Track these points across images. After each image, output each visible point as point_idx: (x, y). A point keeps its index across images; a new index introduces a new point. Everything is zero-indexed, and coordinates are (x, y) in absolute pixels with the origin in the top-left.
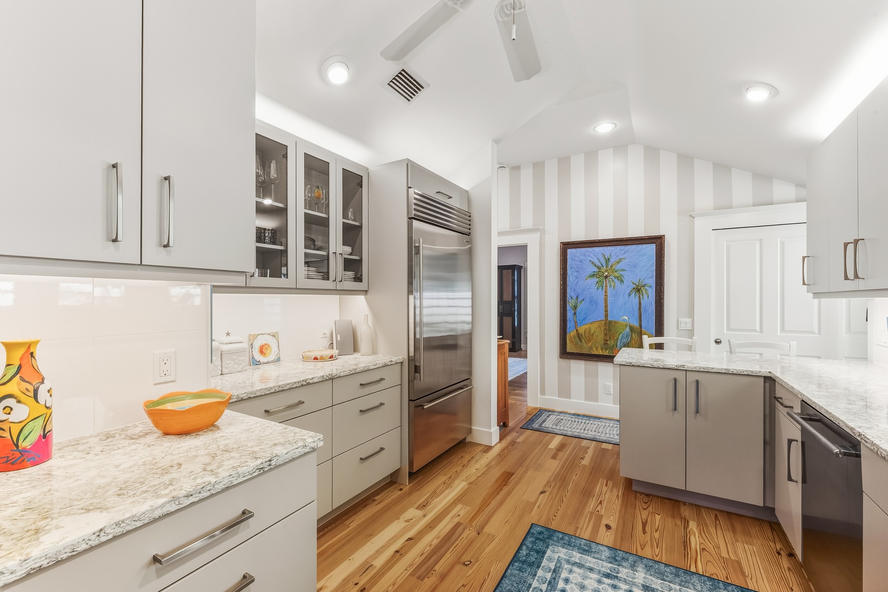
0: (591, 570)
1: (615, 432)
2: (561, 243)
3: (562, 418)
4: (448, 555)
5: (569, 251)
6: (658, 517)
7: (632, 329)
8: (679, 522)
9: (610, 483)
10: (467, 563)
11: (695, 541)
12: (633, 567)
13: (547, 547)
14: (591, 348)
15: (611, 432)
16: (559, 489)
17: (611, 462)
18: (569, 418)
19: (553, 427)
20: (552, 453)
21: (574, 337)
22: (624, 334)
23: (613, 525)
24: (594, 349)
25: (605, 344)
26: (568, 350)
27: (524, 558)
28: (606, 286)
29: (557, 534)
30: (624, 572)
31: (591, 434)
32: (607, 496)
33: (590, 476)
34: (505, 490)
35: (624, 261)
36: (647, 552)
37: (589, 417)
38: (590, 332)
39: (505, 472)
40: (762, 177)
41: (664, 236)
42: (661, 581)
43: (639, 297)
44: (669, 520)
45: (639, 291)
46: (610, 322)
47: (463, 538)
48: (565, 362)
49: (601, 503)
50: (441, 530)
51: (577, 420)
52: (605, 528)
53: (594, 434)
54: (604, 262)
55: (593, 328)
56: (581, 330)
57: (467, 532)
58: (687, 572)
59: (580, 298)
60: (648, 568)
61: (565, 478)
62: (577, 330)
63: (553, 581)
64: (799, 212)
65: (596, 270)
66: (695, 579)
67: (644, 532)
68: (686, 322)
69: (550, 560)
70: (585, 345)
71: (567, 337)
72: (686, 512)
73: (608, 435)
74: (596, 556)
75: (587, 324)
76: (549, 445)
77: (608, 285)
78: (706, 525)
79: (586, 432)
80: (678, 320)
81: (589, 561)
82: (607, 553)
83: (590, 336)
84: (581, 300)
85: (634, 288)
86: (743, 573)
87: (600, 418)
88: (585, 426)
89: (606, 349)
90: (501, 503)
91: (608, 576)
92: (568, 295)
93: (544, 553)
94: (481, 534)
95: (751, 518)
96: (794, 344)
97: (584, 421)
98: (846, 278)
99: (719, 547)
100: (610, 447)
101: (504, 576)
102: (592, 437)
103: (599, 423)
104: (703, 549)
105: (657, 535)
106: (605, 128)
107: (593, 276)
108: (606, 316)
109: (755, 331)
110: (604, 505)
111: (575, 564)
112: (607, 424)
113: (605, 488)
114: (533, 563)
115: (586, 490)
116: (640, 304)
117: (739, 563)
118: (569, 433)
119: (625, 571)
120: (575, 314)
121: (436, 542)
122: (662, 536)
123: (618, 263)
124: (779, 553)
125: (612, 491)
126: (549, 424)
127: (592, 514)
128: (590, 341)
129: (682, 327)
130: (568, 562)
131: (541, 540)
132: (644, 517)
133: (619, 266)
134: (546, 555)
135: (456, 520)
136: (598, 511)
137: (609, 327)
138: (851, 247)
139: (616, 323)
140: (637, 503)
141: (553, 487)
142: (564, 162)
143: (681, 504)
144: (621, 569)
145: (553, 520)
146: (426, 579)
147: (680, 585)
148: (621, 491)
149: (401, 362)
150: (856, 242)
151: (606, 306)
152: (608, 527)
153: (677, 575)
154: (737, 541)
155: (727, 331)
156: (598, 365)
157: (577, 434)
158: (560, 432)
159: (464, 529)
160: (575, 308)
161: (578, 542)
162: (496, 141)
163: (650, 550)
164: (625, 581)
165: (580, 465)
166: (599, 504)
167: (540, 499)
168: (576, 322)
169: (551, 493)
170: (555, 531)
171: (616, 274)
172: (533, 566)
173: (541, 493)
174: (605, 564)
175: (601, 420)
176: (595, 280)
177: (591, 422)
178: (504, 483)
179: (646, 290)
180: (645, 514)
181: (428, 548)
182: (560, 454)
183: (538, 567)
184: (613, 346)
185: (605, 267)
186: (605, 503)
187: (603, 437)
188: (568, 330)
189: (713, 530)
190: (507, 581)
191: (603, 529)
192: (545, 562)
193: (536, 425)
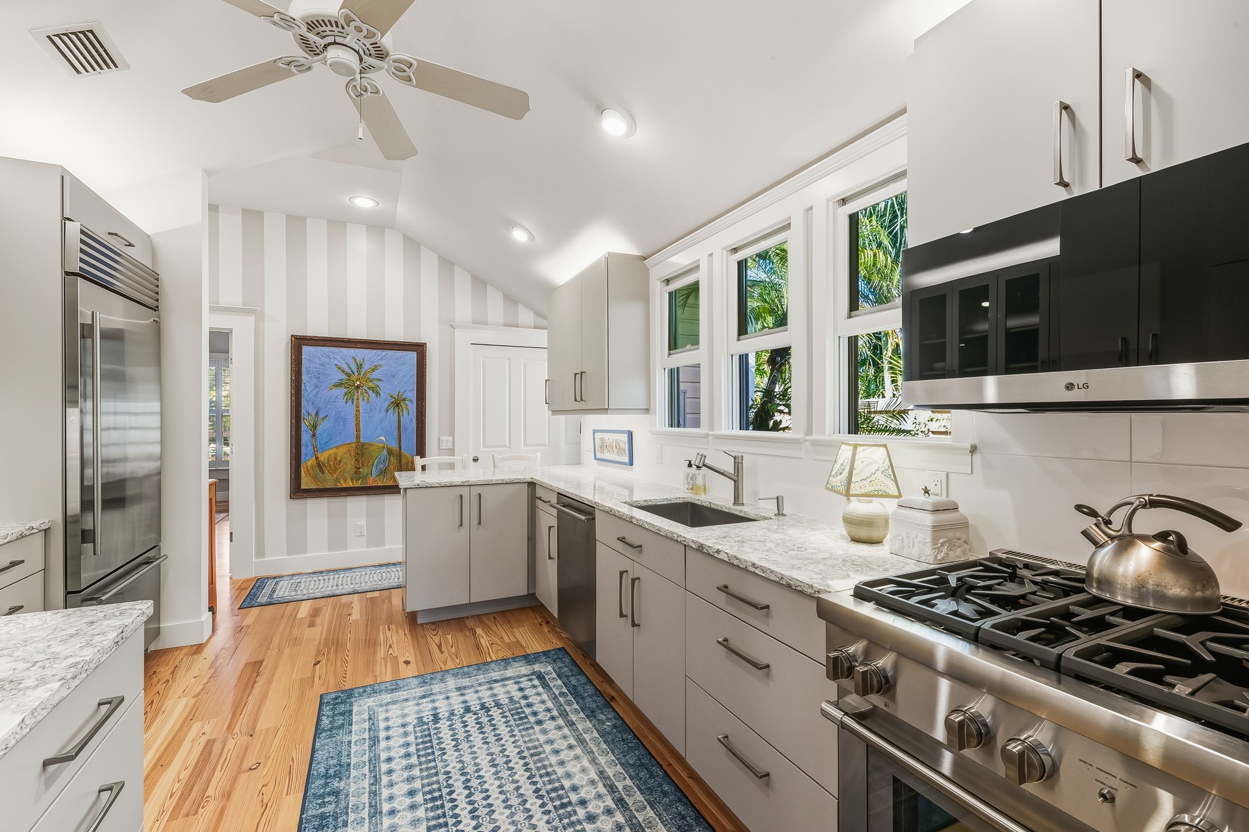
0: (406, 700)
1: (376, 578)
2: (292, 336)
3: (298, 581)
4: (218, 774)
5: (305, 349)
6: (449, 637)
7: (390, 452)
8: (467, 633)
9: (393, 627)
10: (255, 767)
11: (484, 641)
12: (442, 680)
13: (351, 705)
14: (337, 480)
15: (371, 580)
16: (336, 653)
17: (385, 608)
18: (309, 579)
19: (292, 594)
20: (307, 622)
21: (312, 467)
22: (380, 458)
23: (411, 659)
24: (342, 481)
25: (356, 472)
26: (303, 487)
27: (330, 726)
28: (358, 399)
29: (356, 691)
30: (436, 688)
31: (347, 589)
32: (394, 638)
33: (367, 628)
34: (261, 681)
35: (380, 370)
36: (450, 665)
37: (337, 571)
38: (335, 459)
39: (247, 665)
40: (511, 300)
41: (426, 344)
42: (468, 679)
43: (399, 413)
44: (460, 636)
45: (398, 405)
46: (363, 445)
47: (229, 749)
48: (299, 504)
49: (390, 646)
50: (185, 760)
51: (320, 578)
52: (405, 665)
53: (352, 586)
54: (354, 368)
55: (341, 453)
56: (323, 457)
57: (231, 744)
58: (486, 663)
59: (321, 415)
60: (455, 675)
61: (338, 641)
62: (317, 458)
63: (373, 727)
64: (541, 338)
65: (344, 377)
66: (493, 665)
67: (442, 653)
68: (447, 439)
69: (360, 713)
70: (328, 477)
71: (302, 469)
72: (470, 624)
73: (369, 584)
74: (406, 688)
75: (332, 448)
76: (297, 613)
77: (361, 398)
78: (488, 626)
79: (340, 587)
80: (439, 439)
81: (401, 695)
82: (415, 682)
83: (336, 464)
84: (324, 415)
85: (392, 403)
86: (522, 646)
87: (351, 569)
88: (335, 582)
89: (357, 481)
90: (264, 696)
91: (424, 697)
92: (303, 411)
93: (351, 711)
94: (256, 735)
95: (518, 609)
96: (539, 454)
97: (331, 577)
98: (576, 400)
99: (502, 638)
100: (377, 594)
101: (313, 751)
102: (351, 590)
103: (352, 574)
104: (492, 644)
105: (453, 650)
106: (364, 202)
107: (339, 385)
108: (358, 437)
109: (505, 446)
110: (395, 646)
111: (388, 704)
112: (363, 573)
113: (389, 634)
114: (343, 724)
115: (369, 640)
116: (399, 421)
117: (518, 642)
118: (320, 595)
119: (437, 686)
120: (314, 435)
121: (185, 775)
122: (457, 649)
123: (373, 370)
124: (540, 625)
125: (397, 632)
126: (283, 590)
127: (385, 659)
128: (335, 471)
129: (444, 445)
130: (381, 706)
131: (341, 703)
132: (437, 641)
133: (375, 375)
134: (354, 712)
135: (203, 740)
136: (391, 654)
137: (361, 451)
138: (578, 377)
139: (371, 445)
140: (426, 633)
141: (328, 654)
142: (296, 223)
143: (465, 620)
144: (432, 687)
145: (345, 682)
146: (201, 811)
147: (483, 674)
148: (406, 628)
149: (45, 530)
150: (582, 373)
151: (358, 424)
152: (407, 663)
153: (479, 669)
154: (513, 628)
155: (483, 448)
156: (346, 502)
157: (329, 592)
158: (305, 597)
159: (224, 742)
160: (315, 427)
161: (383, 687)
162: (208, 173)
163: (451, 662)
164: (440, 693)
165: (350, 621)
166: (389, 648)
167: (317, 672)
168: (315, 447)
169: (328, 660)
170: (353, 689)
171: (371, 385)
172: (343, 727)
173: (315, 665)
174: (418, 690)
175: (354, 570)
176: (342, 391)
177: (342, 575)
178: (255, 675)
179: (406, 405)
180: (437, 639)
181: (177, 785)
182: (319, 620)
183: (351, 724)
184: (367, 474)
185: (356, 374)
186: (395, 645)
187: (364, 587)
188: (303, 457)
189: (494, 628)
190: (321, 753)
191: (402, 666)
192: (355, 718)
193: (263, 599)
